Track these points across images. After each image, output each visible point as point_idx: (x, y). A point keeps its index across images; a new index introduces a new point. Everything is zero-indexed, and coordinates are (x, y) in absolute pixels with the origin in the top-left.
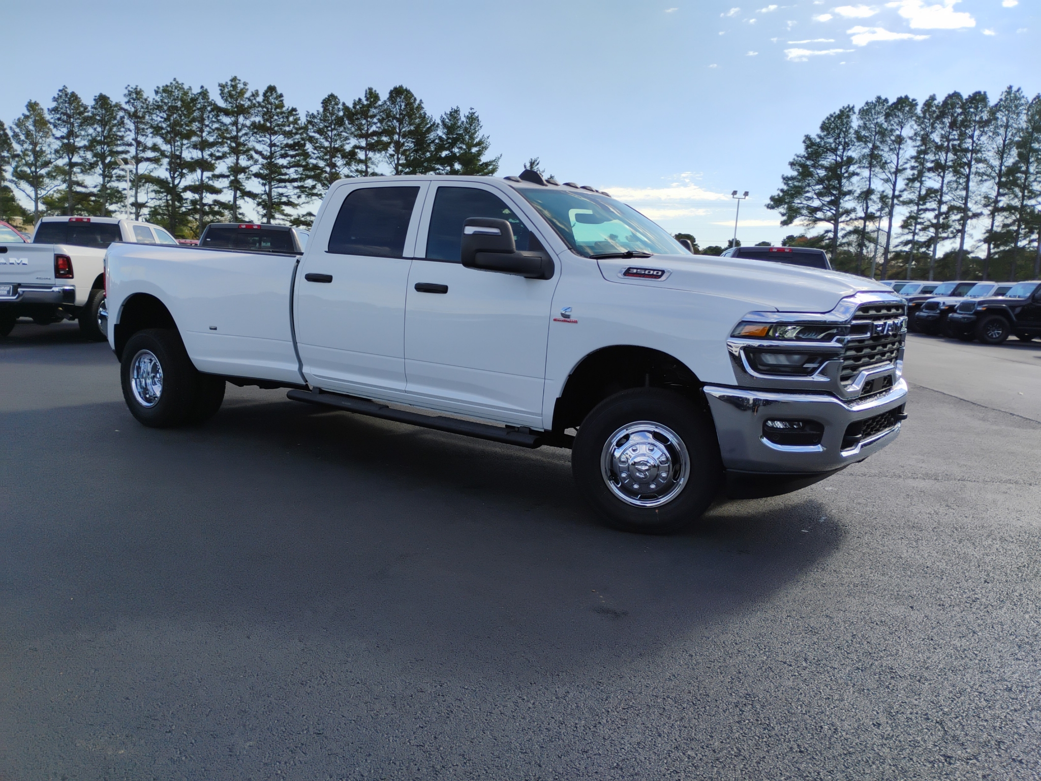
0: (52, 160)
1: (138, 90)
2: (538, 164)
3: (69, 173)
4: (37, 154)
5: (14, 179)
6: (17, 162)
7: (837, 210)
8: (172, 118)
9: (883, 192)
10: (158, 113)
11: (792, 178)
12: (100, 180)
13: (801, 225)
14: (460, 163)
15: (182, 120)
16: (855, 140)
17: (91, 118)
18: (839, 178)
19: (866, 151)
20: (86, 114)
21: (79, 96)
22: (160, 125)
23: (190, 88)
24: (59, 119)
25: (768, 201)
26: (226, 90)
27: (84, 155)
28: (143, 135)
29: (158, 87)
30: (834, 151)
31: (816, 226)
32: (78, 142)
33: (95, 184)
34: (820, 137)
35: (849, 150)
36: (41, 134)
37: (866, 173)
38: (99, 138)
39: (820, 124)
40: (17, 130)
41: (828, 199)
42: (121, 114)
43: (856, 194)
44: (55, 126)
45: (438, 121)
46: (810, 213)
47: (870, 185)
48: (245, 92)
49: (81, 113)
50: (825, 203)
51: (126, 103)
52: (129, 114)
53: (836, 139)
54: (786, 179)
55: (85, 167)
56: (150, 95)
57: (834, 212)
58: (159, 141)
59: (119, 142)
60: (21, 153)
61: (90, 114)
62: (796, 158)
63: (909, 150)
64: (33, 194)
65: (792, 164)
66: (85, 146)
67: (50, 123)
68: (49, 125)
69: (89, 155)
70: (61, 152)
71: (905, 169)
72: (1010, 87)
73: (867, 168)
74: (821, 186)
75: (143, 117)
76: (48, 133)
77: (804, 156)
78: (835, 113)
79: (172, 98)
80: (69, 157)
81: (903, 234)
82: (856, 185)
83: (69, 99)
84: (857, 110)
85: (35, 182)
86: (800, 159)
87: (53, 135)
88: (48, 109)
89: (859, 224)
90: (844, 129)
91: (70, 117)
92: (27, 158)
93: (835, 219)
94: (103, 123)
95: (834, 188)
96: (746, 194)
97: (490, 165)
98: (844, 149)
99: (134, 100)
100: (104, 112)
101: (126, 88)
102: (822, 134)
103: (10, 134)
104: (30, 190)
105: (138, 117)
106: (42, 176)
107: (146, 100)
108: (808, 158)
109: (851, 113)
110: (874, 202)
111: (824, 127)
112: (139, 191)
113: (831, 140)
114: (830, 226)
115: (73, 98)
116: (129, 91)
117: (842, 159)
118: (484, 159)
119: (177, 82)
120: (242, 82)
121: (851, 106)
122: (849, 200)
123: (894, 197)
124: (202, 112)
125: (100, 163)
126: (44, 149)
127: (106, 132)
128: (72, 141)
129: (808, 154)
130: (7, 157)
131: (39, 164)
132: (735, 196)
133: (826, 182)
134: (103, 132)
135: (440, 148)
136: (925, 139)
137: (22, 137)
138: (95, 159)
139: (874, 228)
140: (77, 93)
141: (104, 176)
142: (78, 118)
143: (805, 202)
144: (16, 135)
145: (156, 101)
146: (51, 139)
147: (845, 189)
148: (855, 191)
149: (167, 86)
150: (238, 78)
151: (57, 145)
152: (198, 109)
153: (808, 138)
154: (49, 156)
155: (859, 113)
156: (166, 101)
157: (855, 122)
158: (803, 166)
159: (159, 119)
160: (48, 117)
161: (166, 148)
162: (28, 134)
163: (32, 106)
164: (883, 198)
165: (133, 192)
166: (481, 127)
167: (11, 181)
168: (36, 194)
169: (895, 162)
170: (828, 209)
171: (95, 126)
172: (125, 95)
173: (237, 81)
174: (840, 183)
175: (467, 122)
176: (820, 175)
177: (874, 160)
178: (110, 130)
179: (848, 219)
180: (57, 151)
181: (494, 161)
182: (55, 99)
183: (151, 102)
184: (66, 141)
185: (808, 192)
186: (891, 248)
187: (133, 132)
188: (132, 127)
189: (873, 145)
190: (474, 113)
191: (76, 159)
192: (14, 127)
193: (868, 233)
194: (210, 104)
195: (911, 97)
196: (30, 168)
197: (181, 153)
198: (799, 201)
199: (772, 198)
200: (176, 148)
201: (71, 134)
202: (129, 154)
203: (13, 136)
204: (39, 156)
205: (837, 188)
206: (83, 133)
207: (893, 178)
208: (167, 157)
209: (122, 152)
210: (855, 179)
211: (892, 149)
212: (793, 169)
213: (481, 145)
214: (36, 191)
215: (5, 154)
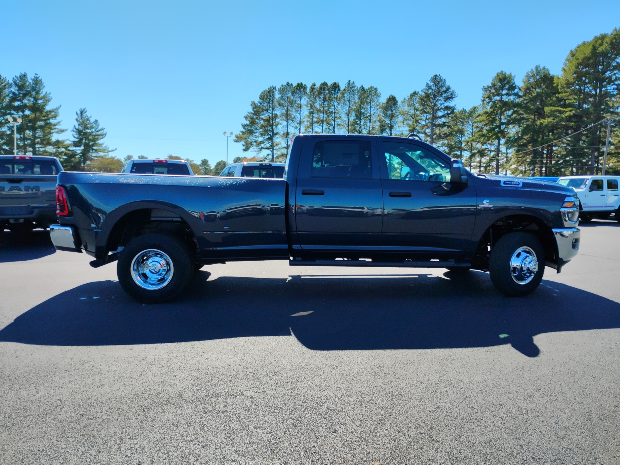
2: (86, 112)
7: (272, 143)
9: (295, 133)
11: (247, 125)
13: (253, 151)
14: (29, 110)
16: (278, 105)
18: (272, 126)
19: (284, 111)
25: (235, 138)
30: (267, 110)
31: (262, 152)
34: (260, 103)
35: (275, 110)
37: (285, 123)
39: (259, 96)
41: (267, 137)
43: (282, 135)
45: (11, 81)
46: (258, 145)
47: (287, 130)
50: (266, 139)
53: (268, 104)
54: (244, 126)
62: (248, 114)
63: (305, 111)
65: (246, 118)
71: (304, 122)
72: (349, 81)
73: (285, 120)
74: (263, 130)
77: (251, 113)
78: (266, 90)
82: (281, 129)
84: (277, 89)
89: (284, 151)
90: (272, 99)
93: (272, 148)
95: (269, 131)
97: (53, 112)
98: (273, 109)
102: (261, 101)
108: (254, 114)
109: (274, 90)
111: (262, 97)
113: (265, 105)
114: (269, 152)
117: (272, 115)
118: (48, 108)
121: (274, 86)
122: (278, 138)
129: (255, 112)
132: (225, 135)
133: (265, 128)
135: (14, 99)
136: (312, 106)
143: (254, 139)
147: (275, 132)
148: (280, 133)
153: (254, 103)
155: (279, 90)
157: (277, 96)
158: (252, 118)
166: (44, 86)
169: (299, 117)
170: (268, 142)
174: (272, 128)
175: (33, 83)
176: (261, 123)
177: (288, 116)
179: (278, 148)
181: (56, 109)
185: (256, 133)
189: (287, 108)
190: (38, 77)
195: (304, 83)
198: (251, 138)
205: (271, 131)
207: (298, 126)
210: (279, 126)
211: (297, 111)
212: (247, 120)
213: (44, 99)
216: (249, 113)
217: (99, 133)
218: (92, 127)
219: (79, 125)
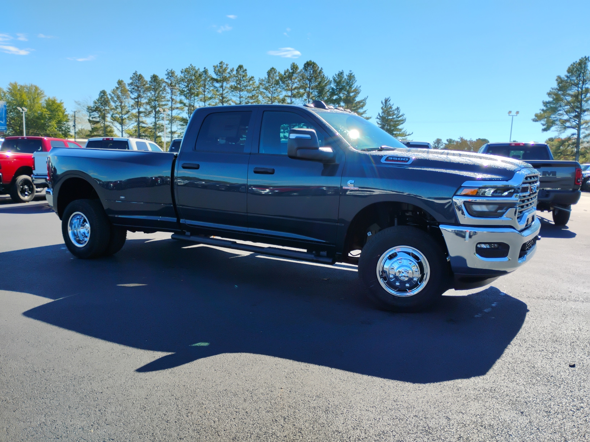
0: (130, 111)
1: (173, 71)
2: (390, 101)
3: (138, 117)
4: (123, 107)
5: (112, 121)
6: (113, 112)
7: (579, 121)
8: (189, 86)
10: (182, 83)
11: (549, 103)
12: (154, 120)
13: (555, 131)
14: (344, 102)
15: (194, 86)
17: (149, 88)
18: (580, 102)
20: (147, 86)
21: (143, 76)
22: (183, 89)
23: (199, 69)
24: (133, 89)
25: (534, 117)
26: (217, 69)
27: (146, 107)
28: (175, 95)
29: (182, 69)
30: (577, 85)
31: (566, 131)
32: (143, 100)
33: (151, 122)
34: (567, 77)
35: (586, 84)
36: (125, 97)
38: (153, 98)
39: (567, 68)
40: (113, 95)
41: (573, 114)
42: (164, 84)
44: (131, 92)
45: (331, 79)
46: (562, 124)
48: (227, 70)
49: (144, 85)
50: (572, 117)
51: (167, 79)
52: (168, 84)
53: (577, 77)
54: (545, 104)
55: (146, 113)
56: (179, 74)
57: (577, 122)
58: (183, 98)
59: (163, 100)
60: (115, 107)
61: (149, 85)
64: (120, 128)
65: (549, 94)
66: (146, 103)
67: (129, 91)
68: (128, 92)
69: (148, 107)
70: (135, 106)
74: (569, 107)
75: (175, 86)
76: (128, 96)
77: (557, 89)
78: (576, 62)
79: (190, 75)
80: (138, 108)
83: (138, 78)
85: (122, 123)
86: (554, 90)
87: (130, 97)
88: (128, 84)
90: (583, 71)
91: (139, 88)
92: (118, 110)
93: (578, 127)
94: (155, 90)
95: (577, 107)
96: (517, 113)
97: (361, 103)
98: (583, 83)
99: (171, 77)
100: (155, 84)
101: (167, 71)
102: (568, 75)
103: (109, 97)
104: (119, 126)
105: (172, 86)
106: (125, 119)
107: (176, 77)
108: (559, 90)
109: (587, 61)
111: (570, 71)
112: (172, 125)
113: (574, 78)
114: (575, 131)
115: (140, 78)
116: (168, 72)
117: (582, 89)
118: (358, 99)
119: (192, 66)
120: (225, 64)
121: (587, 57)
122: (588, 115)
124: (205, 81)
125: (154, 111)
126: (126, 105)
127: (156, 94)
128: (139, 100)
129: (560, 87)
130: (109, 110)
131: (123, 112)
133: (572, 104)
134: (155, 94)
135: (333, 93)
137: (116, 99)
138: (151, 109)
140: (142, 74)
141: (155, 118)
142: (143, 88)
143: (558, 117)
144: (112, 98)
145: (182, 77)
146: (130, 100)
147: (584, 108)
149: (187, 68)
150: (223, 62)
151: (132, 102)
152: (203, 80)
153: (559, 77)
154: (128, 108)
156: (186, 76)
157: (589, 67)
158: (556, 95)
159: (183, 86)
160: (128, 88)
161: (186, 101)
162: (118, 97)
163: (120, 83)
165: (170, 126)
166: (356, 81)
167: (110, 122)
170: (573, 120)
171: (151, 91)
172: (166, 75)
173: (223, 64)
174: (581, 104)
175: (348, 79)
176: (568, 100)
178: (159, 93)
179: (587, 126)
180: (132, 106)
181: (364, 100)
182: (131, 78)
183: (179, 78)
184: (137, 100)
185: (560, 110)
187: (170, 94)
188: (169, 91)
190: (352, 73)
191: (142, 109)
192: (111, 93)
194: (209, 77)
196: (119, 115)
197: (194, 104)
198: (554, 116)
199: (536, 115)
200: (191, 101)
201: (139, 96)
202: (168, 106)
203: (111, 98)
204: (124, 109)
205: (579, 107)
206: (145, 95)
208: (187, 106)
209: (165, 105)
212: (550, 97)
213: (356, 91)
214: (122, 127)
215: (107, 108)
216: (553, 89)
217: (400, 119)
218: (394, 114)
219: (383, 112)
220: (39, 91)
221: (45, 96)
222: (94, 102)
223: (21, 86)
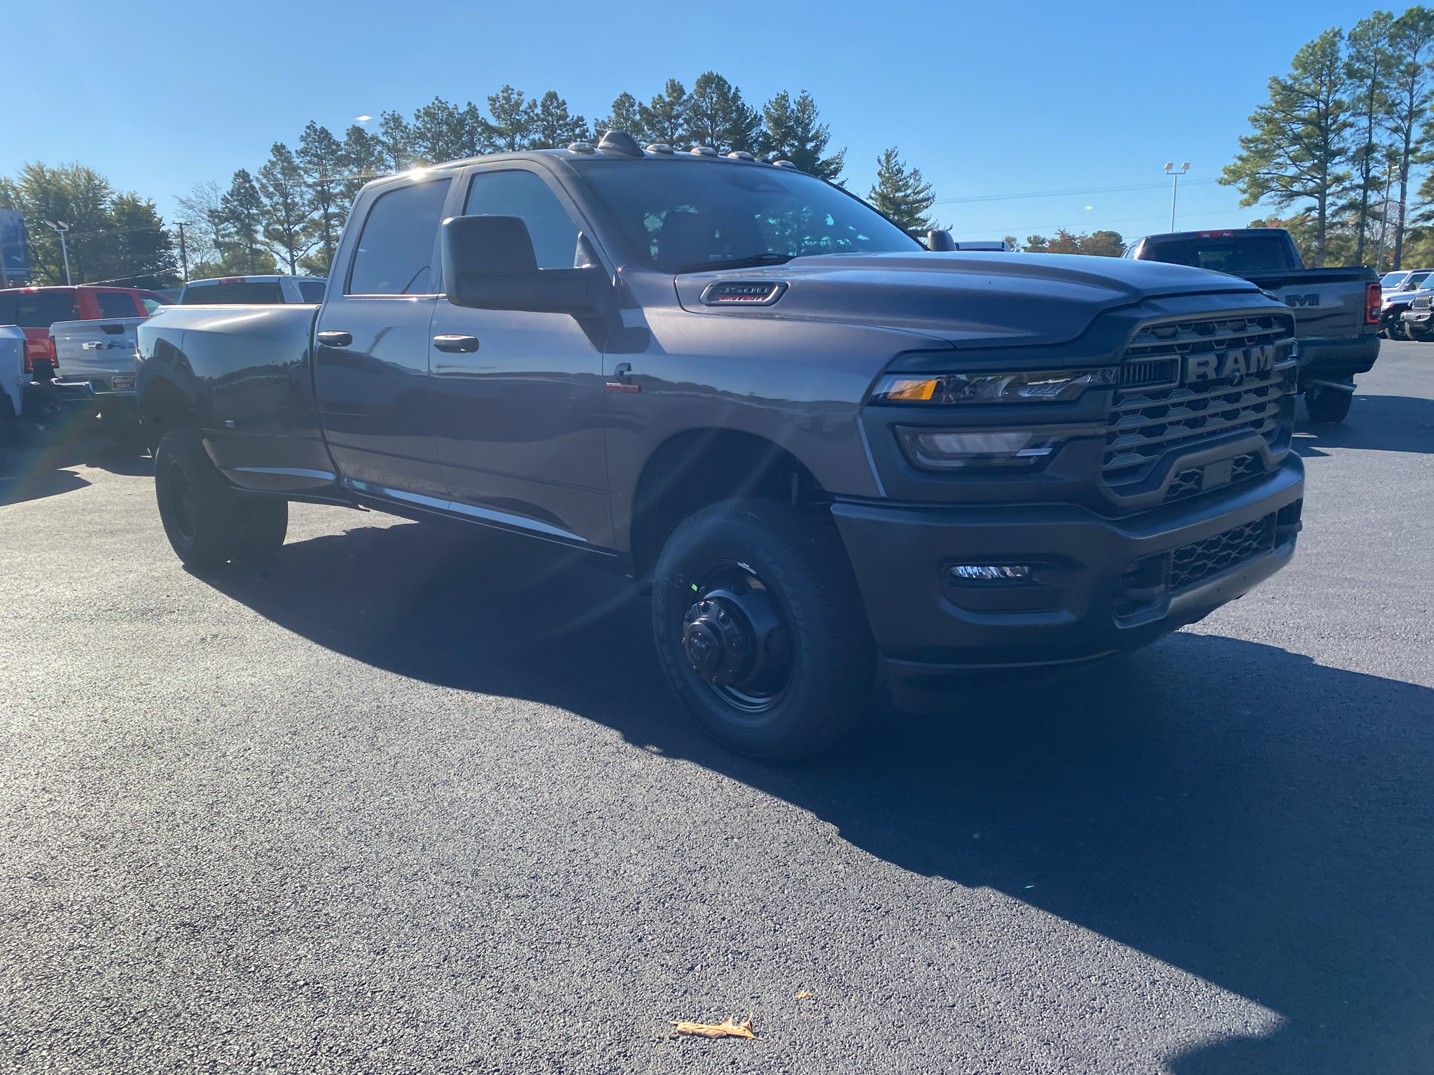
0: (306, 214)
1: (396, 116)
2: (896, 156)
3: (328, 226)
4: (289, 208)
5: (267, 240)
6: (268, 220)
7: (1323, 179)
8: (437, 147)
9: (1391, 146)
10: (421, 143)
11: (1255, 140)
13: (1269, 203)
15: (449, 148)
16: (1345, 77)
17: (345, 157)
18: (1325, 131)
19: (1362, 91)
20: (339, 153)
21: (329, 132)
22: (424, 157)
23: (456, 107)
24: (310, 162)
25: (1222, 175)
26: (498, 104)
27: (341, 204)
29: (418, 110)
30: (1315, 95)
31: (1292, 203)
32: (334, 188)
34: (1293, 77)
35: (1337, 91)
36: (291, 183)
37: (1364, 122)
39: (1292, 59)
40: (264, 181)
41: (1309, 164)
42: (379, 148)
43: (1350, 154)
44: (306, 172)
46: (1283, 186)
47: (1370, 138)
48: (520, 104)
49: (333, 153)
50: (1305, 170)
51: (383, 134)
52: (388, 147)
53: (1316, 78)
54: (1246, 142)
56: (410, 121)
57: (1318, 181)
60: (271, 209)
61: (343, 152)
62: (1259, 111)
64: (288, 256)
65: (1254, 120)
66: (341, 193)
67: (300, 168)
68: (299, 171)
70: (315, 203)
71: (1422, 111)
73: (1365, 114)
74: (1298, 147)
75: (405, 150)
76: (298, 180)
77: (1271, 107)
78: (1313, 42)
79: (436, 122)
80: (324, 207)
81: (1424, 204)
82: (1350, 140)
83: (319, 136)
84: (1345, 34)
85: (289, 241)
86: (1264, 111)
87: (305, 183)
88: (297, 151)
89: (1357, 195)
90: (1328, 63)
91: (322, 159)
92: (279, 214)
93: (1321, 193)
94: (359, 162)
95: (1317, 147)
96: (1187, 166)
97: (832, 164)
98: (1329, 91)
99: (392, 129)
100: (359, 148)
101: (382, 115)
102: (1296, 73)
103: (257, 186)
104: (283, 251)
105: (398, 151)
106: (297, 233)
107: (406, 127)
108: (1276, 110)
109: (1337, 39)
110: (1378, 162)
111: (1299, 63)
113: (1310, 81)
114: (1314, 202)
115: (324, 135)
116: (385, 119)
117: (1326, 104)
118: (823, 156)
119: (440, 101)
120: (516, 91)
121: (1337, 29)
122: (1340, 162)
123: (1408, 152)
124: (471, 135)
126: (296, 200)
128: (326, 188)
129: (1277, 103)
130: (257, 215)
131: (292, 219)
132: (1170, 171)
133: (1306, 140)
137: (271, 189)
139: (1379, 199)
140: (326, 128)
142: (332, 160)
143: (1275, 171)
144: (263, 186)
145: (418, 128)
146: (303, 188)
147: (1334, 148)
148: (1349, 148)
149: (429, 108)
150: (511, 87)
151: (309, 194)
152: (467, 132)
153: (1275, 80)
154: (303, 209)
155: (1349, 37)
156: (429, 126)
157: (1345, 52)
158: (1269, 121)
159: (423, 150)
160: (297, 161)
162: (278, 186)
163: (279, 150)
164: (1391, 157)
166: (817, 114)
167: (263, 243)
168: (292, 256)
169: (1408, 102)
170: (1309, 177)
171: (351, 166)
172: (381, 125)
173: (510, 91)
174: (1326, 140)
175: (798, 109)
176: (1295, 131)
177: (1375, 103)
178: (368, 169)
179: (1340, 189)
180: (311, 202)
181: (837, 157)
182: (303, 139)
183: (412, 130)
184: (319, 188)
185: (1279, 156)
186: (1407, 225)
188: (393, 163)
189: (1373, 81)
190: (807, 97)
191: (333, 210)
192: (261, 177)
193: (1371, 206)
194: (481, 124)
195: (1427, 8)
196: (283, 226)
198: (1266, 171)
199: (1227, 171)
201: (324, 179)
203: (260, 189)
204: (292, 210)
205: (1321, 146)
206: (338, 176)
207: (1405, 125)
210: (1347, 132)
211: (1401, 84)
212: (1255, 127)
213: (817, 138)
214: (291, 252)
215: (254, 211)
216: (1262, 108)
217: (921, 196)
218: (906, 186)
219: (882, 184)
220: (97, 182)
221: (111, 193)
222: (223, 199)
223: (53, 173)
